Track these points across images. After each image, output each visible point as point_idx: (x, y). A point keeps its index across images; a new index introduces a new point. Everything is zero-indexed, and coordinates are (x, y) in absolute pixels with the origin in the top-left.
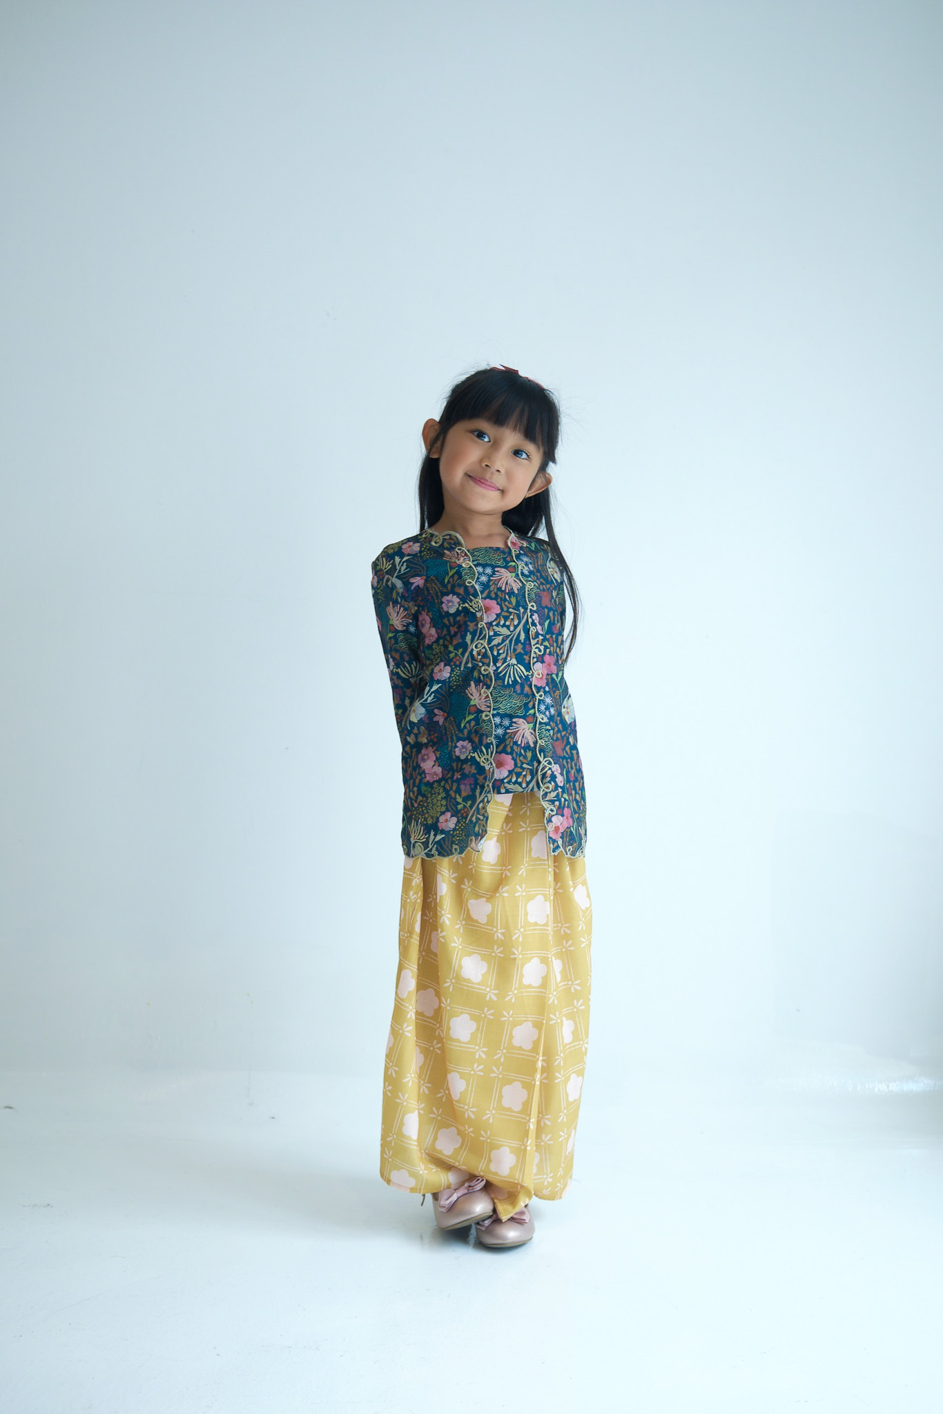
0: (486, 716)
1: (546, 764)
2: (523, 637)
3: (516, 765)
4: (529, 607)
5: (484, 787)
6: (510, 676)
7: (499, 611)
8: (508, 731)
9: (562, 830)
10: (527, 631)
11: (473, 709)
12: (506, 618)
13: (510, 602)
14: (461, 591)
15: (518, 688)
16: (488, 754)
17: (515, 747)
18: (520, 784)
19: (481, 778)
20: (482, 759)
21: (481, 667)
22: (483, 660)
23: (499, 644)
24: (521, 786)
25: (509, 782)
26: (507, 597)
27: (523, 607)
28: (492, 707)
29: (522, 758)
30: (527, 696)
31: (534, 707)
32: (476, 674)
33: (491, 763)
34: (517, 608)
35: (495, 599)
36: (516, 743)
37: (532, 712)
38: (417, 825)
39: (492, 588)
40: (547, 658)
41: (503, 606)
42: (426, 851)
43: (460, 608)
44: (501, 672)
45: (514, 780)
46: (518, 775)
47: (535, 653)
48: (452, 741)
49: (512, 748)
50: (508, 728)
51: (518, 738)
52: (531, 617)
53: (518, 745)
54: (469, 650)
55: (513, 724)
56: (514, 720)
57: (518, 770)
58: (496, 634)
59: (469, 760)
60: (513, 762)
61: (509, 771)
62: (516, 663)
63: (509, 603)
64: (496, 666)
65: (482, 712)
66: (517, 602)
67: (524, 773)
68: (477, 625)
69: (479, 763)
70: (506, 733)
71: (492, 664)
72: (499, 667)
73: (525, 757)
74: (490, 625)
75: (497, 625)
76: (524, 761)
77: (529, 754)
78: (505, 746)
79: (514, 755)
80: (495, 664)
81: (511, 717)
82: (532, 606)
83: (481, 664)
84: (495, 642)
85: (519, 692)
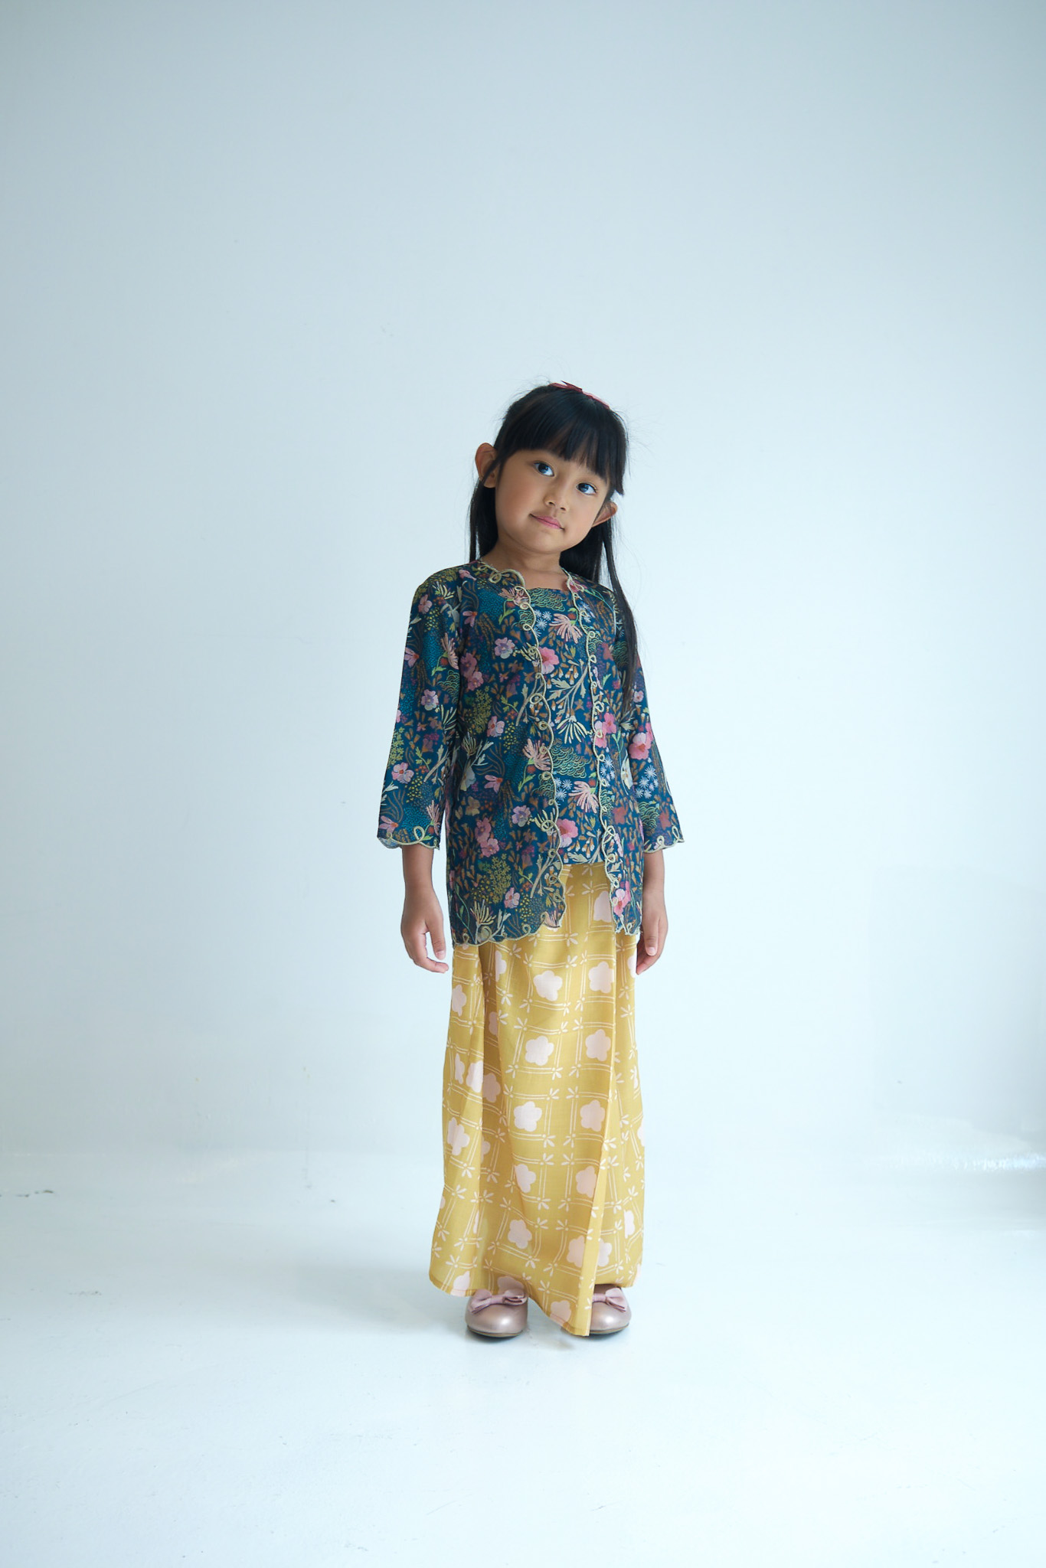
0: (546, 776)
2: (583, 692)
3: (580, 832)
4: (590, 660)
7: (557, 663)
8: (570, 794)
10: (588, 686)
11: (531, 770)
12: (565, 671)
13: (569, 653)
15: (578, 747)
17: (578, 813)
18: (584, 854)
21: (538, 722)
22: (540, 715)
23: (558, 699)
24: (585, 856)
25: (573, 851)
26: (566, 647)
27: (583, 659)
30: (587, 757)
32: (532, 731)
34: (576, 659)
35: (554, 648)
36: (579, 808)
37: (593, 775)
38: (481, 906)
39: (550, 635)
40: (608, 716)
42: (494, 934)
43: (514, 655)
44: (560, 730)
45: (577, 849)
46: (582, 844)
47: (596, 710)
48: (508, 807)
49: (575, 813)
50: (570, 791)
51: (581, 802)
52: (592, 671)
53: (581, 811)
54: (526, 704)
55: (575, 788)
56: (576, 783)
57: (582, 838)
58: (554, 688)
59: (530, 826)
61: (572, 838)
63: (568, 654)
64: (554, 722)
65: (542, 772)
66: (577, 653)
68: (534, 676)
70: (568, 797)
71: (550, 720)
72: (558, 724)
73: (589, 824)
74: (547, 676)
75: (556, 678)
76: (588, 828)
77: (593, 821)
78: (568, 811)
79: (578, 821)
80: (553, 720)
81: (573, 779)
82: (593, 659)
83: (538, 719)
84: (553, 696)
85: (579, 752)
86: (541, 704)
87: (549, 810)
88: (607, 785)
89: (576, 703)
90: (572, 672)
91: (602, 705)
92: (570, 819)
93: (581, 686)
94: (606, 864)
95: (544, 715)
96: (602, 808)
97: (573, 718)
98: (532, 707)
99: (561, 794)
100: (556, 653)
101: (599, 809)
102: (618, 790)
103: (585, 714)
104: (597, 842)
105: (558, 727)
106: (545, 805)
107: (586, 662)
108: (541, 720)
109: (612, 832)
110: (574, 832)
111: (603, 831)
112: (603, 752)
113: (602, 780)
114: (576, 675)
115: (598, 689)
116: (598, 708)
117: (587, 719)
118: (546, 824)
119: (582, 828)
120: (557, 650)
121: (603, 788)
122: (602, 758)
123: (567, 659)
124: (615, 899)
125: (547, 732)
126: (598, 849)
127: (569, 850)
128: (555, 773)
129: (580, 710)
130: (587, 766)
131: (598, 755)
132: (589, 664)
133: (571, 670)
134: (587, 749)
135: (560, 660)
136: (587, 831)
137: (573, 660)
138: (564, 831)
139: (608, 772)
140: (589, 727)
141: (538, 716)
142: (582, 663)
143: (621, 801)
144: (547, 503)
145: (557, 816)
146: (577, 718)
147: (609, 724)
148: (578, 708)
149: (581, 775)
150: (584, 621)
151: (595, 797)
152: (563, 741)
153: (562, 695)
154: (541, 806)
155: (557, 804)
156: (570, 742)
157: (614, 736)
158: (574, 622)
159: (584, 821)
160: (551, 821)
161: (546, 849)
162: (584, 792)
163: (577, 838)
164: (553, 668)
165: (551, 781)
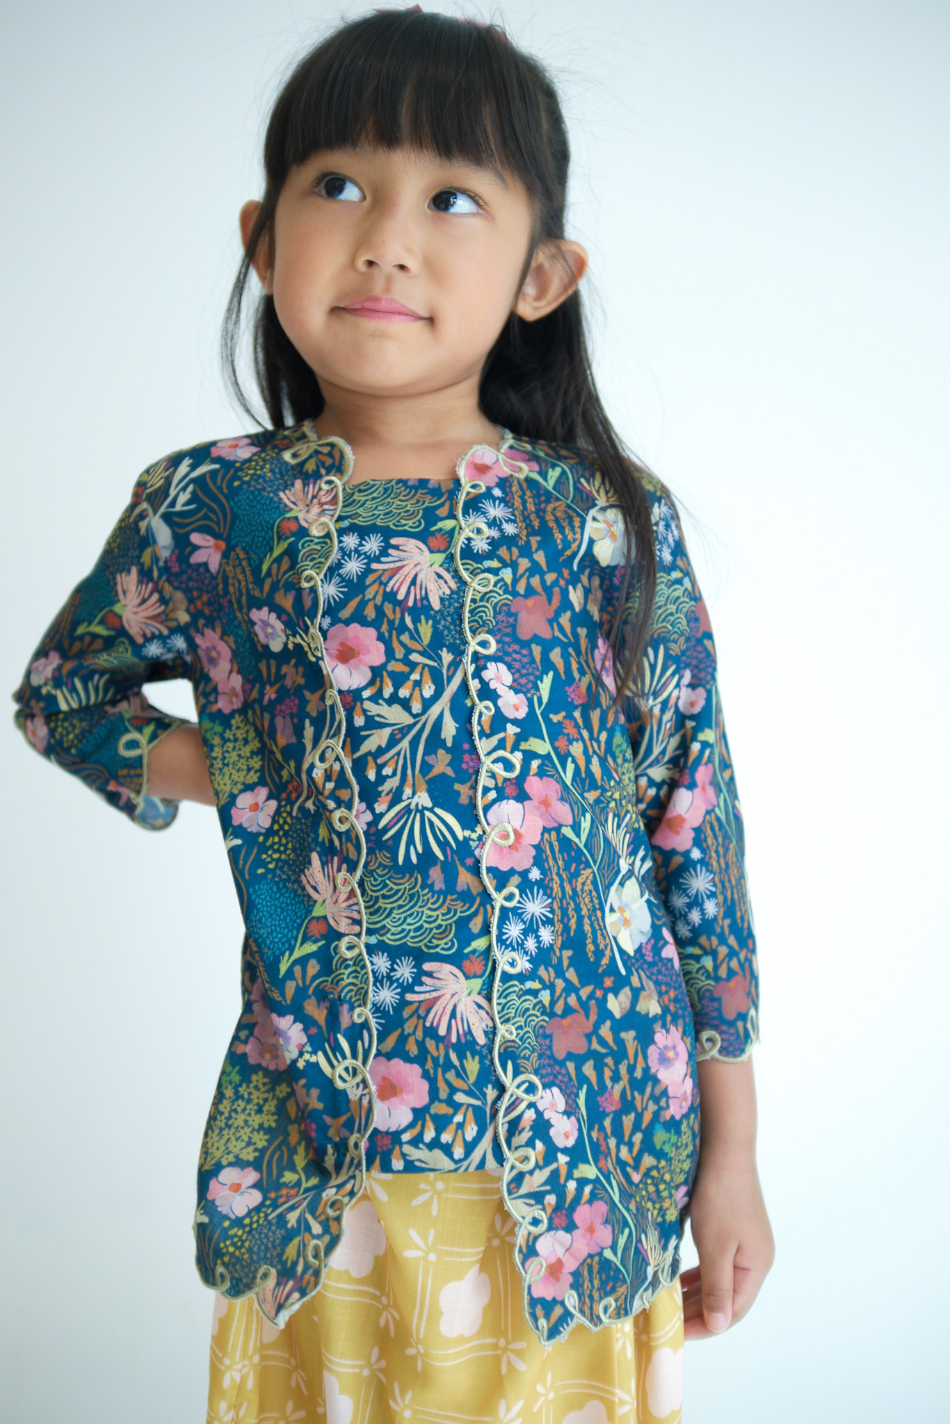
0: (350, 948)
1: (520, 1093)
2: (450, 729)
3: (434, 1094)
4: (473, 646)
5: (347, 1150)
6: (411, 840)
8: (409, 997)
9: (571, 1265)
10: (463, 715)
12: (399, 680)
13: (416, 636)
14: (287, 602)
15: (436, 874)
16: (354, 1056)
19: (334, 1127)
20: (340, 1070)
21: (331, 812)
25: (416, 1142)
26: (408, 620)
28: (365, 925)
29: (451, 1076)
30: (466, 897)
31: (486, 930)
33: (364, 1081)
34: (432, 651)
35: (376, 624)
36: (431, 1032)
37: (479, 944)
39: (370, 593)
40: (534, 785)
41: (395, 644)
45: (429, 1135)
47: (493, 775)
51: (439, 1018)
52: (477, 674)
53: (439, 1039)
55: (424, 979)
57: (440, 1109)
58: (373, 723)
60: (425, 1086)
61: (414, 1110)
62: (429, 804)
63: (412, 638)
64: (372, 810)
65: (340, 936)
67: (458, 1118)
68: (323, 698)
69: (331, 1082)
70: (403, 1004)
72: (382, 815)
76: (457, 1083)
77: (472, 1066)
81: (419, 957)
83: (331, 804)
85: (439, 885)
86: (337, 767)
87: (355, 1033)
88: (523, 964)
89: (430, 759)
90: (418, 684)
91: (517, 758)
92: (408, 1059)
93: (441, 716)
94: (507, 1176)
95: (344, 794)
96: (502, 1029)
97: (423, 799)
98: (318, 774)
99: (387, 996)
100: (380, 638)
101: (491, 1033)
102: (560, 973)
103: (457, 786)
104: (484, 1119)
105: (381, 826)
106: (345, 1021)
107: (458, 652)
108: (339, 807)
109: (531, 1089)
110: (418, 1093)
111: (502, 1089)
112: (516, 880)
113: (504, 960)
114: (428, 691)
115: (499, 722)
116: (499, 769)
117: (464, 800)
118: (347, 1069)
119: (442, 1085)
120: (385, 628)
121: (506, 977)
122: (510, 897)
123: (409, 651)
124: (533, 1263)
125: (349, 835)
126: (489, 1135)
127: (406, 1137)
128: (373, 940)
129: (443, 776)
130: (463, 923)
131: (499, 889)
132: (467, 659)
133: (415, 676)
134: (464, 878)
135: (390, 654)
136: (453, 1090)
137: (423, 654)
138: (389, 1090)
139: (531, 929)
140: (469, 818)
141: (333, 796)
142: (447, 657)
143: (572, 1000)
144: (361, 265)
145: (374, 1051)
146: (432, 797)
147: (545, 803)
148: (436, 771)
149: (442, 946)
150: (468, 552)
151: (483, 1002)
152: (396, 858)
153: (393, 742)
154: (333, 1018)
155: (373, 1023)
156: (414, 859)
157: (568, 832)
158: (440, 557)
159: (448, 1065)
160: (359, 1063)
161: (345, 1133)
162: (448, 992)
163: (426, 1109)
164: (369, 675)
165: (358, 961)
